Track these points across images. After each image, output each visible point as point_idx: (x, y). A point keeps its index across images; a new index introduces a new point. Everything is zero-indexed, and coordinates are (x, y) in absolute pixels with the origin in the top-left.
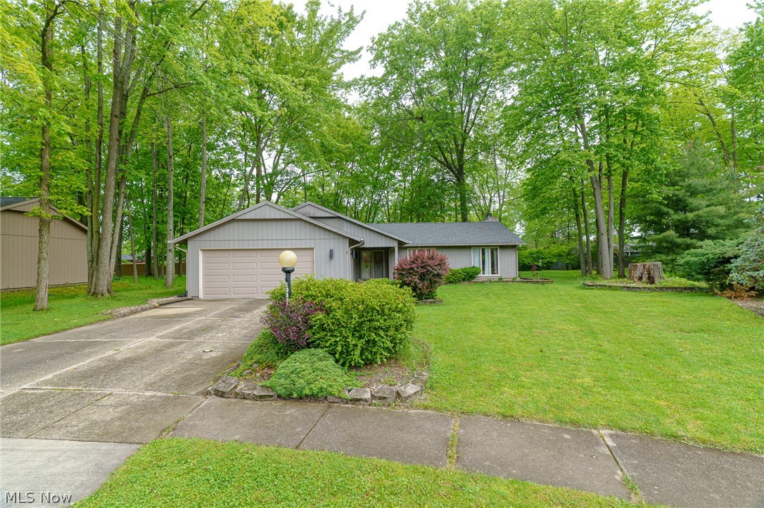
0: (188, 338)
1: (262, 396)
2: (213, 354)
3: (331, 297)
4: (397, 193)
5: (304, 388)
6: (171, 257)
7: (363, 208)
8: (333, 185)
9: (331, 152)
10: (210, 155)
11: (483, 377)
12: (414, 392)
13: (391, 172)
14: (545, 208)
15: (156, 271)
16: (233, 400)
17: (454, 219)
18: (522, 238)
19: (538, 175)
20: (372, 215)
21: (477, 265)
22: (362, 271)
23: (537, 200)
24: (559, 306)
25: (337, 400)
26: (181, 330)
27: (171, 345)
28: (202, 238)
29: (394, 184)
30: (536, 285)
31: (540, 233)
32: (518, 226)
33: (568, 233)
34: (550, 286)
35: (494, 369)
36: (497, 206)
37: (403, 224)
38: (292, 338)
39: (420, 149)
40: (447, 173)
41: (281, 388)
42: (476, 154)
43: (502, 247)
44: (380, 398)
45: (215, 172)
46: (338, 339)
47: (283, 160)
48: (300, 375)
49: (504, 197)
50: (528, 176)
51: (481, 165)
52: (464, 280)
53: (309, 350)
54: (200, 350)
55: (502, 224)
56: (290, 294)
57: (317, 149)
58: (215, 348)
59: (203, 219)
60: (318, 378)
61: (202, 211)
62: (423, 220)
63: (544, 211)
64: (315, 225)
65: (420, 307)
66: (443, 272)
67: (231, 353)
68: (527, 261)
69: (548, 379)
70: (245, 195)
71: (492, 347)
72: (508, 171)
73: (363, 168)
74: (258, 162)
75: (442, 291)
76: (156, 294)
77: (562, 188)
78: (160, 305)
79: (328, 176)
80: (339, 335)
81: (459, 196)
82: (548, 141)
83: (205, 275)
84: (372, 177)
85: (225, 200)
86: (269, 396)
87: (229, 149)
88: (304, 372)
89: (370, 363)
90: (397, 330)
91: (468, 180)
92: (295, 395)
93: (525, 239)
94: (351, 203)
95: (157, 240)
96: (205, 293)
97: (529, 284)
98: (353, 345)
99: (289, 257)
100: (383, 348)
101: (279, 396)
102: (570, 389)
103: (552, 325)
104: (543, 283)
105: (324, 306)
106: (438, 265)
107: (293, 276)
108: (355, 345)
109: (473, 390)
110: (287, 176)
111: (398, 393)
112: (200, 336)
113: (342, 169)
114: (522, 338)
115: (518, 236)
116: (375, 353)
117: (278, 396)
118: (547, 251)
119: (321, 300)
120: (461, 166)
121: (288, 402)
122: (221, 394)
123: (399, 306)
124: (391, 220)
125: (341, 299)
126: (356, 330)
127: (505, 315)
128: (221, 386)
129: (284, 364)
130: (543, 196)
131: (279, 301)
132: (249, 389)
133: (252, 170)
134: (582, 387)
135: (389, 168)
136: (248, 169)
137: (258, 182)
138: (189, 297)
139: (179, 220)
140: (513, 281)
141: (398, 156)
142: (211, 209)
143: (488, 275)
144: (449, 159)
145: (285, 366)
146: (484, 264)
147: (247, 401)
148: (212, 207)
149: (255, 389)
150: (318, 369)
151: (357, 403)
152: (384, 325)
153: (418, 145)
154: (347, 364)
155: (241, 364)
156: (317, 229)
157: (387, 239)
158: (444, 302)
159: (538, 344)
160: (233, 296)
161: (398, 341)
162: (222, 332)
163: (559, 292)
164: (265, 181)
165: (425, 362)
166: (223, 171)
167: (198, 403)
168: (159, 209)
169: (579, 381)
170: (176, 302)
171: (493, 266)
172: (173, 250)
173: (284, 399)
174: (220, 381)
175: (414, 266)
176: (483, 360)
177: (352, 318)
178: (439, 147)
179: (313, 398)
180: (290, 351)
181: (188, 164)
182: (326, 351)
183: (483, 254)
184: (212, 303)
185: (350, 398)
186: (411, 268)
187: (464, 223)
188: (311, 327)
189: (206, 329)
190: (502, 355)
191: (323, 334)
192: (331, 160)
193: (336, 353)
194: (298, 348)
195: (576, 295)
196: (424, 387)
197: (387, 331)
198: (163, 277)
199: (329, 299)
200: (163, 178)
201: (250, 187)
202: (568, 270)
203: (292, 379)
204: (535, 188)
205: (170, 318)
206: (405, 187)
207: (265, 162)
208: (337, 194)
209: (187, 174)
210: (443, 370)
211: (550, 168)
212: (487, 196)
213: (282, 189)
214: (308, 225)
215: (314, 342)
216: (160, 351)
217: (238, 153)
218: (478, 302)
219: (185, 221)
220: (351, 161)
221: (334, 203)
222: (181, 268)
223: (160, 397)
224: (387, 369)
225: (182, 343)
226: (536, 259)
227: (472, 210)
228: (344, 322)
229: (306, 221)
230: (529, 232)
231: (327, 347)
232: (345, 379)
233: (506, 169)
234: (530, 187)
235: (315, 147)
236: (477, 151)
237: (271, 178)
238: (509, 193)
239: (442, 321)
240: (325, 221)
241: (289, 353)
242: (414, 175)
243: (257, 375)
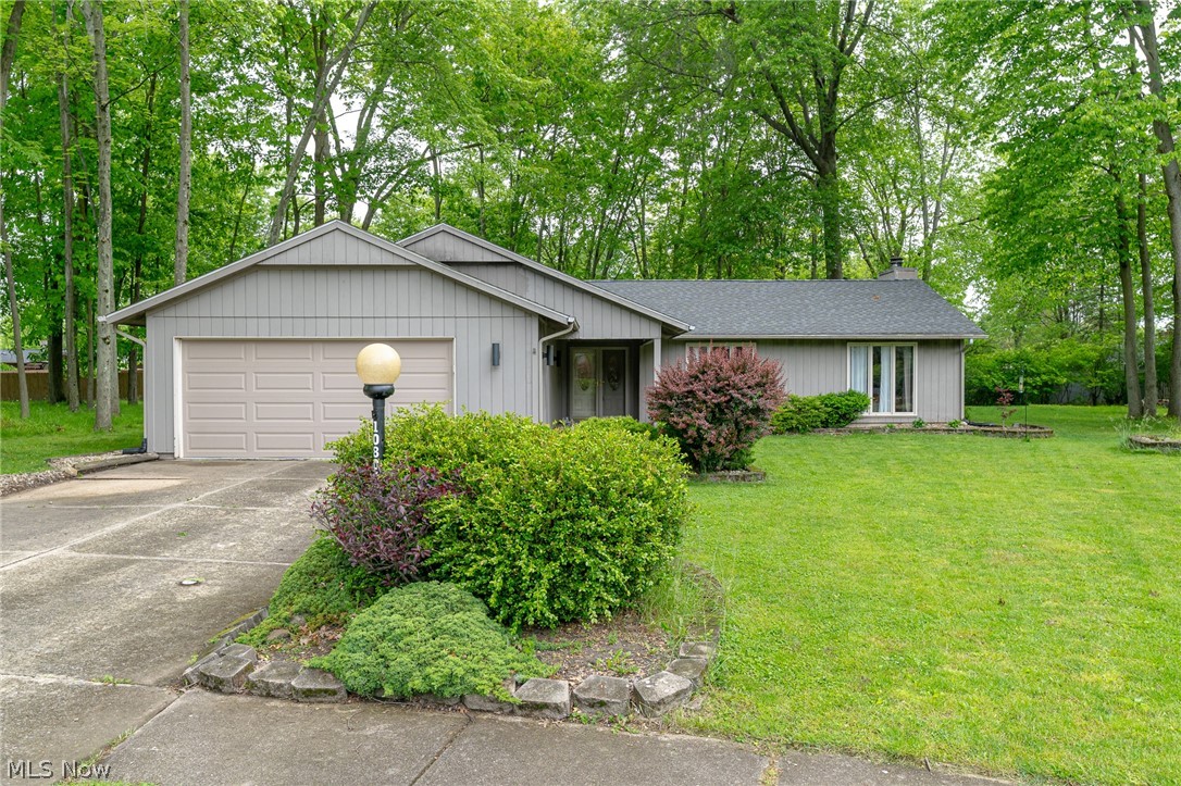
0: (144, 553)
1: (310, 690)
2: (202, 591)
3: (482, 458)
4: (665, 205)
5: (410, 674)
6: (109, 357)
7: (581, 240)
8: (507, 182)
9: (499, 98)
10: (200, 104)
11: (847, 660)
12: (673, 691)
13: (653, 151)
14: (1041, 247)
15: (74, 391)
16: (241, 699)
17: (809, 272)
18: (981, 323)
19: (1026, 161)
20: (603, 258)
21: (860, 389)
22: (574, 397)
23: (1022, 225)
24: (1060, 494)
25: (489, 706)
26: (127, 532)
27: (103, 568)
28: (182, 310)
29: (660, 182)
30: (1009, 441)
31: (1028, 310)
32: (971, 291)
33: (1101, 310)
34: (1044, 444)
35: (876, 643)
36: (919, 239)
37: (677, 284)
38: (384, 556)
39: (727, 92)
40: (794, 153)
41: (356, 674)
42: (867, 106)
43: (925, 344)
44: (592, 704)
45: (214, 149)
46: (494, 560)
47: (383, 118)
48: (401, 644)
49: (937, 217)
50: (1003, 164)
51: (881, 133)
52: (826, 424)
53: (425, 584)
54: (170, 579)
55: (930, 283)
56: (383, 448)
57: (465, 90)
58: (208, 576)
59: (184, 264)
60: (445, 652)
61: (182, 243)
62: (729, 273)
63: (1037, 256)
64: (456, 283)
65: (709, 489)
66: (770, 404)
67: (245, 589)
68: (993, 381)
69: (1009, 671)
70: (287, 206)
71: (879, 590)
72: (950, 151)
73: (581, 141)
74: (319, 122)
75: (765, 451)
76: (73, 445)
77: (1087, 194)
78: (82, 472)
79: (494, 159)
80: (496, 550)
81: (822, 214)
82: (1055, 72)
83: (187, 401)
84: (604, 162)
85: (239, 218)
86: (326, 691)
87: (246, 88)
88: (412, 638)
89: (574, 621)
90: (638, 541)
91: (847, 174)
92: (388, 692)
93: (988, 324)
94: (552, 230)
95: (77, 315)
96: (191, 445)
97: (989, 439)
98: (531, 575)
99: (381, 359)
100: (605, 584)
101: (351, 693)
102: (1064, 697)
103: (1038, 540)
104: (1025, 437)
105: (463, 481)
106: (758, 385)
107: (390, 405)
108: (536, 576)
109: (820, 693)
110: (391, 159)
111: (635, 692)
112: (173, 548)
113: (528, 141)
114: (956, 570)
115: (970, 316)
116: (585, 596)
117: (349, 694)
118: (1044, 355)
119: (457, 467)
120: (829, 138)
121: (373, 708)
122: (213, 685)
123: (647, 483)
124: (651, 271)
125: (504, 465)
126: (539, 541)
127: (918, 514)
128: (216, 667)
129: (365, 615)
130: (1035, 217)
131: (356, 466)
132: (280, 675)
133: (304, 143)
134: (1095, 693)
135: (645, 141)
136: (296, 140)
137: (319, 174)
138: (151, 453)
139: (128, 265)
140: (951, 429)
141: (670, 111)
142: (206, 239)
143: (889, 414)
144: (799, 120)
145: (367, 621)
146: (877, 385)
147: (274, 703)
148: (209, 234)
149: (295, 673)
150: (444, 632)
151: (536, 713)
152: (608, 529)
153: (722, 81)
154: (517, 622)
155: (266, 615)
156: (461, 293)
157: (636, 320)
158: (770, 479)
159: (995, 587)
160: (256, 454)
161: (641, 569)
162: (227, 538)
163: (1064, 458)
164: (338, 172)
165: (710, 621)
166: (235, 145)
167: (160, 704)
168: (80, 238)
169: (1088, 678)
170: (120, 465)
171: (899, 392)
172: (113, 339)
173: (363, 699)
174: (214, 654)
175: (696, 386)
176: (851, 619)
177: (530, 510)
178: (774, 88)
179: (431, 698)
180: (381, 586)
181: (149, 126)
182: (466, 588)
183: (877, 361)
184: (207, 469)
185: (519, 701)
186: (691, 392)
187: (830, 283)
188: (431, 530)
189: (188, 531)
190: (901, 610)
191: (458, 546)
192: (499, 120)
193: (489, 594)
194: (401, 580)
195: (1108, 468)
196: (700, 682)
197: (614, 544)
198: (90, 405)
199: (476, 464)
200: (89, 160)
201: (300, 186)
202: (1095, 404)
203: (381, 652)
204: (1016, 195)
205: (104, 502)
206: (686, 189)
207: (338, 122)
208: (516, 206)
209: (147, 151)
210: (753, 643)
211: (1059, 142)
212: (895, 212)
213: (380, 191)
214: (439, 285)
215: (437, 566)
216: (76, 580)
217: (270, 99)
218: (856, 481)
219: (143, 268)
220: (552, 121)
221: (508, 228)
222: (135, 384)
223: (73, 688)
224: (614, 635)
225: (129, 563)
226: (1012, 377)
227: (856, 251)
228: (510, 520)
229: (433, 273)
230: (996, 308)
231: (468, 579)
232: (510, 656)
233: (946, 145)
234: (1002, 193)
235: (461, 87)
236: (871, 97)
237: (352, 165)
238: (950, 206)
239: (759, 523)
240: (483, 271)
241: (379, 590)
242: (710, 158)
243: (302, 641)
